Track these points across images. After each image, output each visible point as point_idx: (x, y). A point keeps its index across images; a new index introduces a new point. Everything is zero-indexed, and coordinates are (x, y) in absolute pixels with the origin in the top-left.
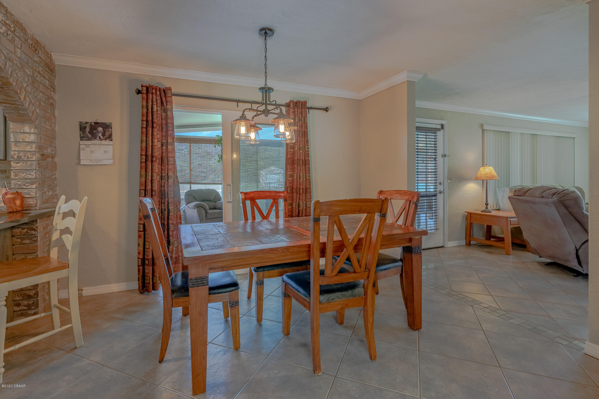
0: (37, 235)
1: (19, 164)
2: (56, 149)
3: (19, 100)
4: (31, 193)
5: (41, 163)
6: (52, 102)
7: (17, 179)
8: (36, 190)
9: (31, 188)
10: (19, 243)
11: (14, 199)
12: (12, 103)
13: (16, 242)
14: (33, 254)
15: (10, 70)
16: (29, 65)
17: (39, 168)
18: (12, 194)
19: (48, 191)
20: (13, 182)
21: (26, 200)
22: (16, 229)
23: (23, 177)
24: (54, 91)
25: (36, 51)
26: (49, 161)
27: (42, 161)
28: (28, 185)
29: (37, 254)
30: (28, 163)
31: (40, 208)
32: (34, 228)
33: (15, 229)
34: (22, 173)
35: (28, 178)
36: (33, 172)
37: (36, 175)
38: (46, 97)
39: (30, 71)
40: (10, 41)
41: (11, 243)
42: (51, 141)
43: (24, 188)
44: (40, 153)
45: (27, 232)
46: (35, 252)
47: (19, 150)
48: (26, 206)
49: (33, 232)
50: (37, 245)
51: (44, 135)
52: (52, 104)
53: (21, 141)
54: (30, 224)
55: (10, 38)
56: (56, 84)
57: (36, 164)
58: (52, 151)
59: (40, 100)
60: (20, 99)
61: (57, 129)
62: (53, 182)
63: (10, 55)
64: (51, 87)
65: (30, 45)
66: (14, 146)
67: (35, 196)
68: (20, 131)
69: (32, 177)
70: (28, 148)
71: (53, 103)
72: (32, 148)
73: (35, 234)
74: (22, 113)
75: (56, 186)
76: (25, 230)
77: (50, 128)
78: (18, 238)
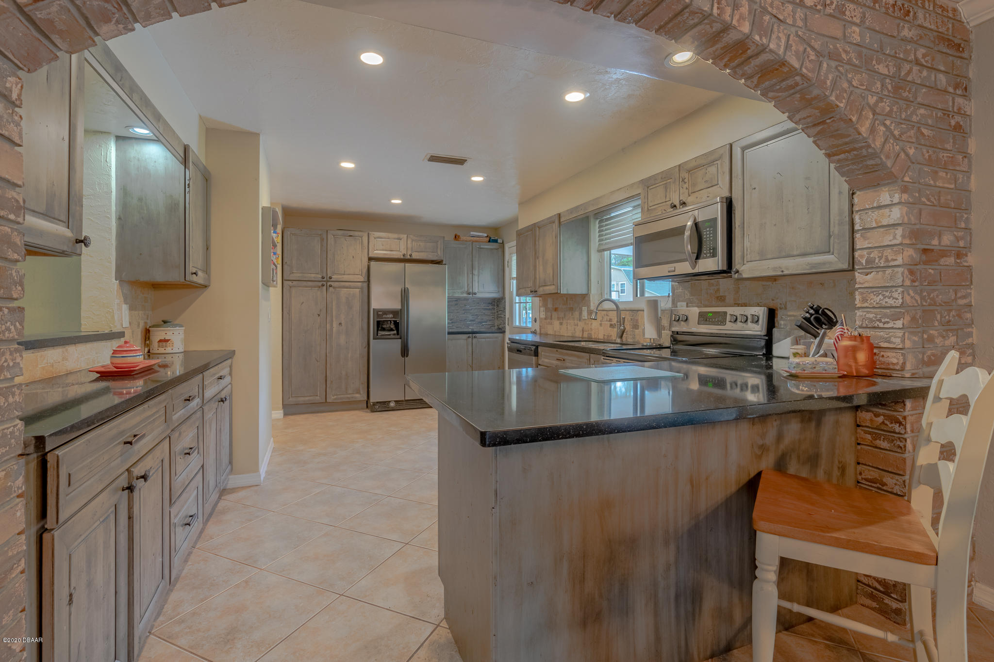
0: (906, 436)
1: (869, 275)
2: (971, 233)
3: (858, 136)
4: (892, 338)
5: (921, 271)
6: (958, 123)
7: (867, 307)
8: (904, 333)
9: (892, 328)
10: (868, 443)
11: (854, 350)
12: (847, 149)
13: (862, 438)
14: (897, 477)
15: (830, 78)
16: (884, 54)
17: (913, 281)
18: (853, 338)
19: (943, 337)
20: (859, 313)
21: (882, 353)
22: (864, 412)
23: (877, 303)
24: (965, 96)
25: (908, 15)
26: (947, 263)
27: (923, 266)
28: (886, 320)
29: (903, 478)
30: (887, 272)
31: (913, 374)
32: (899, 419)
33: (861, 412)
34: (874, 295)
35: (887, 305)
36: (896, 291)
37: (903, 298)
38: (940, 114)
39: (887, 66)
40: (834, 17)
41: (853, 439)
42: (956, 216)
43: (878, 328)
44: (919, 246)
45: (883, 422)
46: (899, 472)
47: (870, 246)
48: (883, 366)
49: (897, 428)
50: (905, 459)
51: (929, 203)
52: (958, 128)
53: (874, 226)
54: (890, 407)
55: (832, 11)
56: (971, 75)
57: (903, 273)
58: (958, 239)
59: (919, 125)
60: (859, 134)
61: (973, 185)
62: (959, 316)
63: (831, 46)
64: (956, 87)
65: (887, 9)
66: (862, 238)
67: (900, 346)
68: (872, 206)
69: (895, 302)
70: (887, 240)
71: (961, 123)
72: (895, 238)
73: (899, 433)
74: (870, 164)
75: (970, 325)
76: (880, 419)
77: (953, 186)
78: (866, 432)
